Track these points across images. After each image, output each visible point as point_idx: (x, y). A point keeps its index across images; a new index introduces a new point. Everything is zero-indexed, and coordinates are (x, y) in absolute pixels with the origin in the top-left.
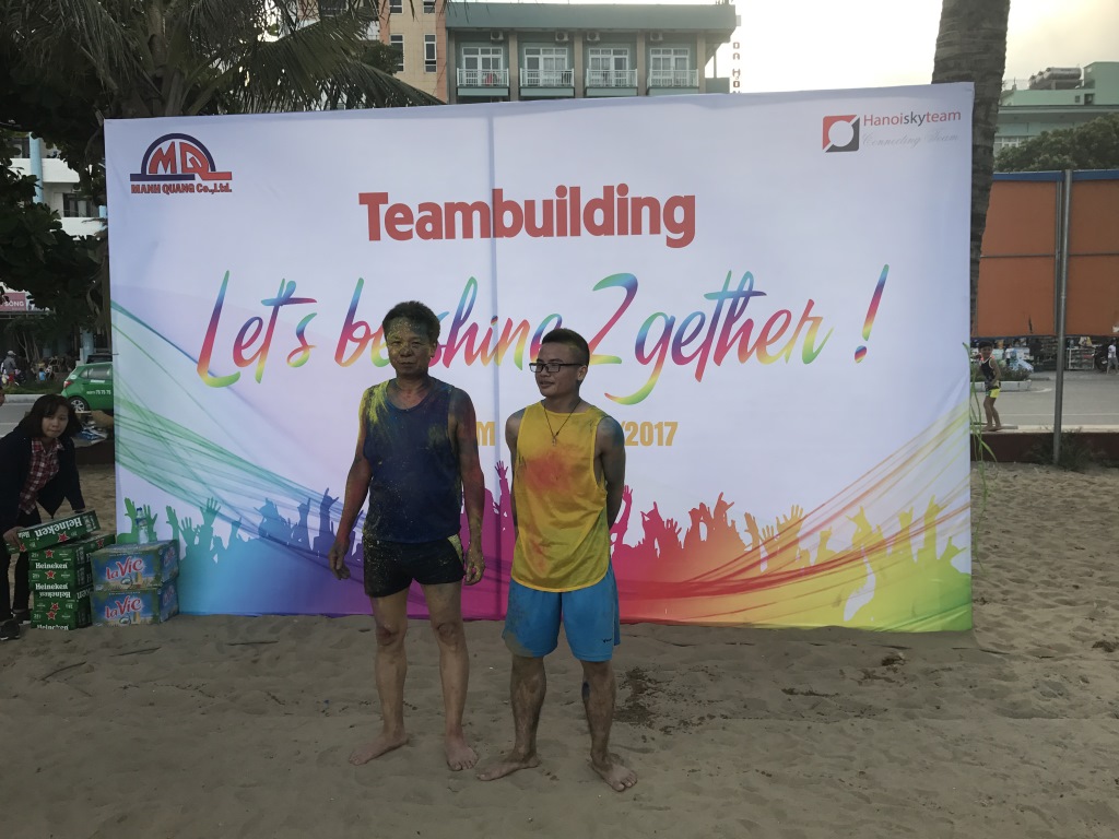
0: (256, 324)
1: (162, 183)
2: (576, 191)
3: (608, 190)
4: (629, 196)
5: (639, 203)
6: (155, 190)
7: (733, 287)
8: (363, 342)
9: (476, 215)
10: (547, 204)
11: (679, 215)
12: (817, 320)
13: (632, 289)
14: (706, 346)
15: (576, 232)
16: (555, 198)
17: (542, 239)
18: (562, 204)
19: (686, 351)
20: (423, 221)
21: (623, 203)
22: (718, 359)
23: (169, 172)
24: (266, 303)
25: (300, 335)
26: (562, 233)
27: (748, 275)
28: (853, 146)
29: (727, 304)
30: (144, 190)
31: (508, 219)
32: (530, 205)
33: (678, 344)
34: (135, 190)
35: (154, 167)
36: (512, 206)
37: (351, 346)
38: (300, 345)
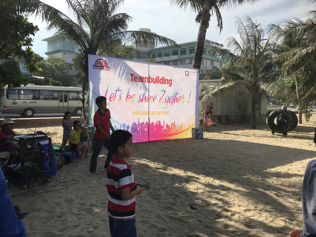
0: (113, 94)
1: (98, 67)
2: (159, 77)
3: (162, 77)
4: (165, 79)
5: (166, 80)
6: (97, 68)
7: (176, 93)
8: (130, 98)
9: (147, 79)
10: (155, 78)
11: (170, 82)
12: (184, 98)
13: (165, 92)
14: (173, 101)
15: (159, 83)
16: (156, 78)
17: (154, 84)
18: (157, 79)
19: (171, 101)
20: (139, 79)
21: (164, 79)
22: (174, 103)
23: (99, 66)
24: (115, 91)
25: (120, 96)
26: (157, 83)
27: (177, 91)
28: (188, 75)
29: (175, 94)
30: (95, 68)
31: (151, 80)
32: (153, 78)
33: (170, 100)
34: (93, 68)
35: (97, 64)
36: (151, 78)
37: (128, 99)
38: (120, 98)
